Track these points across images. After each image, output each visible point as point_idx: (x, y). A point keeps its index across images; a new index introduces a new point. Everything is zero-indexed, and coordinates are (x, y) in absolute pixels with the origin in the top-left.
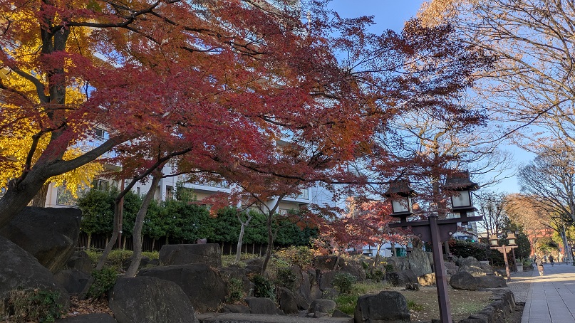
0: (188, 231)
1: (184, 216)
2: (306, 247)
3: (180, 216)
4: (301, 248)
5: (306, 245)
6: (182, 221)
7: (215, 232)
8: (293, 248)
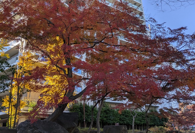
0: (109, 120)
1: (107, 113)
2: (163, 127)
3: (105, 113)
4: (160, 127)
5: (162, 126)
6: (106, 115)
7: (120, 120)
8: (156, 127)
